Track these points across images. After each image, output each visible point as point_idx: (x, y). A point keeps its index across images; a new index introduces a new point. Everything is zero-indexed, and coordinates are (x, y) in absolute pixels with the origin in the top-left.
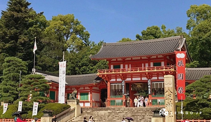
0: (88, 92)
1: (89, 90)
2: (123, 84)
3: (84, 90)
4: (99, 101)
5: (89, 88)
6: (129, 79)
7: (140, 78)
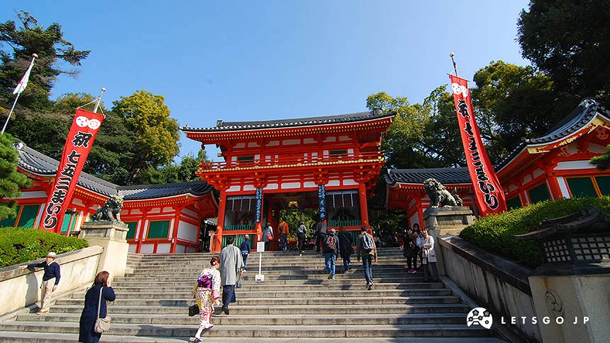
0: (171, 218)
1: (174, 215)
2: (259, 197)
3: (161, 213)
4: (194, 240)
5: (174, 210)
6: (272, 187)
7: (300, 184)
